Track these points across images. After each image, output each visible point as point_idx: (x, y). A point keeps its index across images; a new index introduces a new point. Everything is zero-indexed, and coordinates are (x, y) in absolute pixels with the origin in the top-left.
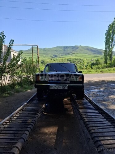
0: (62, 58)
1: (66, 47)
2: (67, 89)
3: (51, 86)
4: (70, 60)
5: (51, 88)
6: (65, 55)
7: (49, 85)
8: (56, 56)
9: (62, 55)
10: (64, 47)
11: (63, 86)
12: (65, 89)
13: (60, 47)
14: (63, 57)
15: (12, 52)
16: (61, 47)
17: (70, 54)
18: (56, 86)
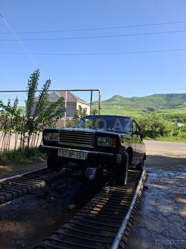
0: (162, 113)
1: (172, 95)
2: (84, 159)
3: (60, 152)
4: (178, 118)
5: (60, 154)
6: (170, 108)
7: (58, 149)
8: (152, 110)
9: (162, 109)
10: (168, 95)
11: (78, 153)
12: (81, 158)
13: (159, 95)
14: (165, 112)
15: (78, 103)
16: (162, 95)
17: (178, 107)
18: (68, 152)
